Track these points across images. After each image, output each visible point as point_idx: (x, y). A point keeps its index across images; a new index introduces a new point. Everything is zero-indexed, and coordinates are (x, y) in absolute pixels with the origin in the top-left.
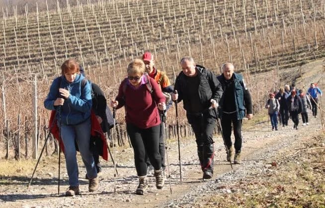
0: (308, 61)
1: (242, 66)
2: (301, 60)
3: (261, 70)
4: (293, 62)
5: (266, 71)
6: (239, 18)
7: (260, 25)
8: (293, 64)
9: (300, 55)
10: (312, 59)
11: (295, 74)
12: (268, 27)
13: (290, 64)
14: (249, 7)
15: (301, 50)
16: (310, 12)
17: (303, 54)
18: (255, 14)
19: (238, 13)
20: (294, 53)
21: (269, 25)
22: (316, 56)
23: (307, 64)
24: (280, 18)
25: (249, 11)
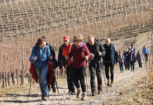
0: (139, 34)
1: (104, 37)
2: (135, 34)
3: (114, 39)
4: (131, 34)
5: (117, 39)
6: (102, 9)
7: (113, 13)
8: (131, 35)
9: (134, 30)
10: (140, 33)
11: (132, 41)
12: (118, 14)
13: (129, 36)
14: (107, 3)
15: (135, 28)
16: (140, 6)
17: (136, 30)
18: (110, 7)
19: (102, 6)
20: (131, 30)
21: (118, 13)
22: (143, 31)
23: (138, 36)
24: (124, 9)
25: (107, 5)
